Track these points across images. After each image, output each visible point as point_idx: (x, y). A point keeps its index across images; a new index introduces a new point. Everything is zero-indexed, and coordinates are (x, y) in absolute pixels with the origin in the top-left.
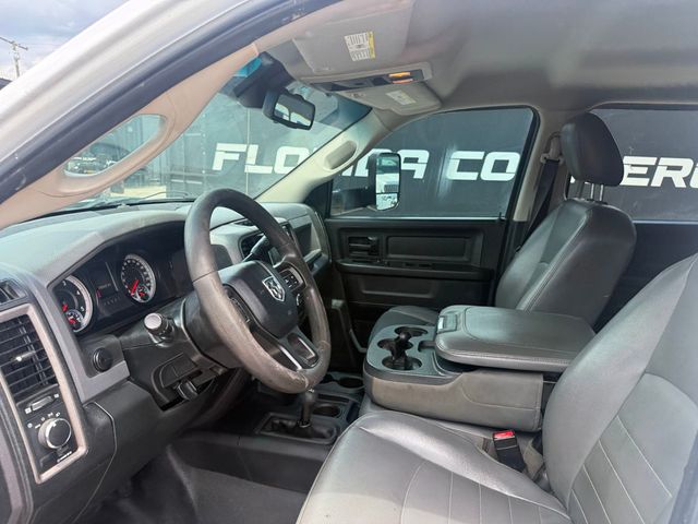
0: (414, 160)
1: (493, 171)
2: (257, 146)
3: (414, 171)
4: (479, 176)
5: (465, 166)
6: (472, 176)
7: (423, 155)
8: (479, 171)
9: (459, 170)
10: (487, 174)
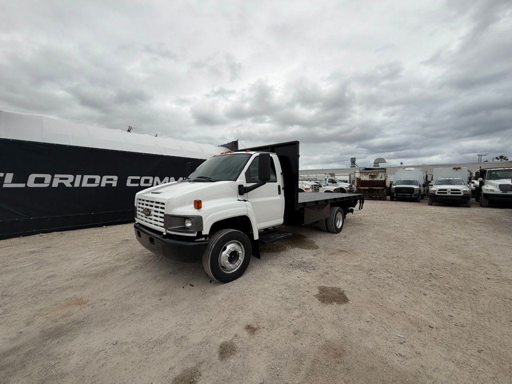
0: (112, 180)
1: (144, 183)
2: (12, 174)
3: (112, 184)
4: (139, 185)
5: (133, 181)
6: (137, 185)
7: (116, 178)
8: (139, 183)
9: (131, 183)
10: (142, 184)
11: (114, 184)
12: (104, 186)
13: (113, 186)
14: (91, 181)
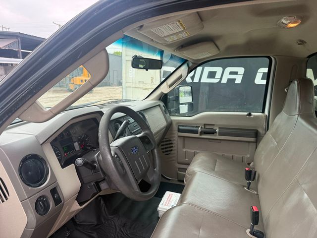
11: (239, 80)
12: (226, 82)
13: (236, 82)
14: (212, 75)
